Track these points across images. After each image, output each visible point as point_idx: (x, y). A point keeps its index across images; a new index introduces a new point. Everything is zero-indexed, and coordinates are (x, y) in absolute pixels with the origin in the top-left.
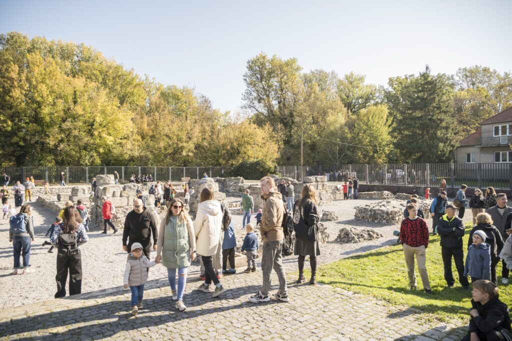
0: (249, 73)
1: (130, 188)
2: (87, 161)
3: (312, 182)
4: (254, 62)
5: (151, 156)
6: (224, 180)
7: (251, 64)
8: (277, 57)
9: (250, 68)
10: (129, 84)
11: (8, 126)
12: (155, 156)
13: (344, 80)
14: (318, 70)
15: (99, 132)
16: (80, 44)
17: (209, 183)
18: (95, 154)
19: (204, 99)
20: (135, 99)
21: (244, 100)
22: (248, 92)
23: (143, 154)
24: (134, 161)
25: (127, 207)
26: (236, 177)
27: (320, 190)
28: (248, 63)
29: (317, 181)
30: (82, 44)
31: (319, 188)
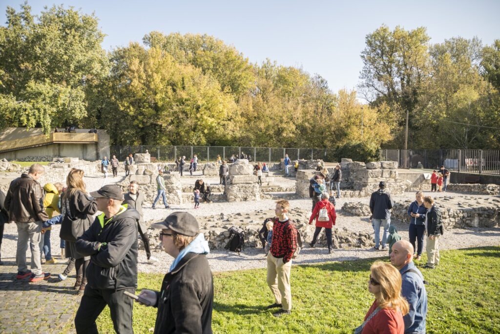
0: (369, 49)
1: (210, 167)
2: (194, 141)
3: (375, 168)
4: (374, 36)
5: (252, 136)
6: (306, 162)
7: (370, 39)
8: (400, 28)
9: (370, 43)
10: (239, 68)
11: (130, 111)
12: (258, 136)
13: (493, 47)
14: (454, 38)
15: (201, 115)
16: (203, 35)
17: (241, 165)
18: (202, 135)
19: (320, 79)
20: (242, 82)
21: (362, 78)
22: (366, 69)
23: (244, 135)
24: (236, 141)
25: (149, 185)
26: (316, 159)
27: (386, 178)
28: (367, 38)
29: (382, 167)
30: (205, 35)
31: (384, 176)
